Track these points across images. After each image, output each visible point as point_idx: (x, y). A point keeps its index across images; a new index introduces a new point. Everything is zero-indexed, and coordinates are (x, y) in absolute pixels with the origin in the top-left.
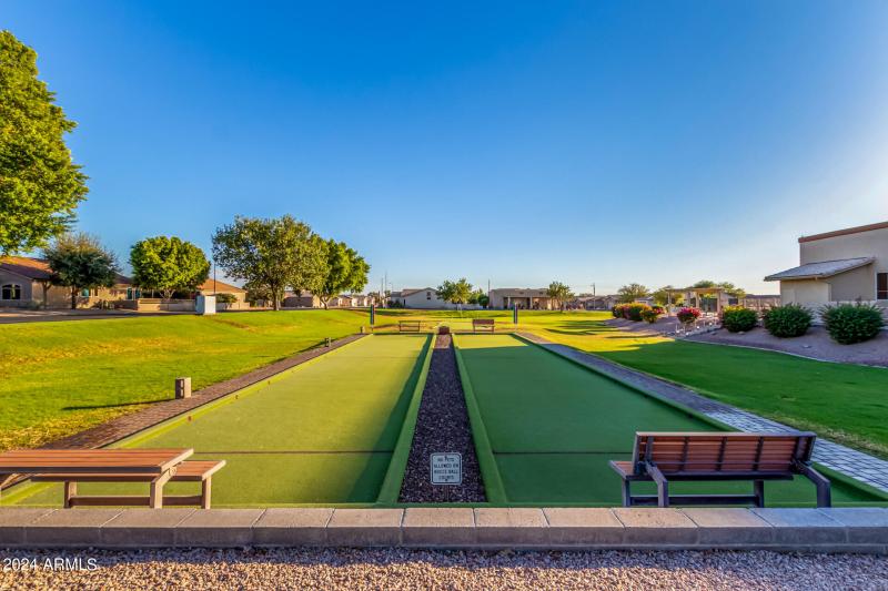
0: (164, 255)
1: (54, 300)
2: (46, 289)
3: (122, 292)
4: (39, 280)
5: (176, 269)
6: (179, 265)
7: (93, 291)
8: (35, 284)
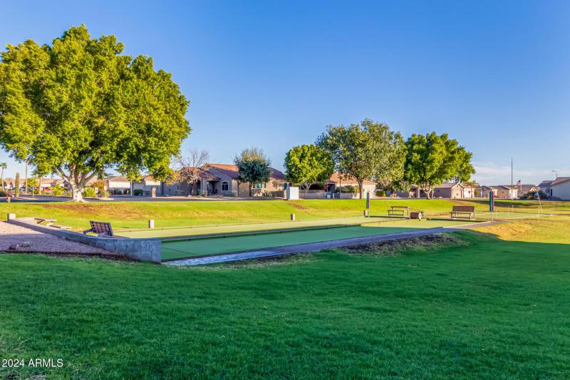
0: (302, 157)
1: (243, 191)
2: (239, 184)
3: (280, 186)
4: (235, 179)
5: (309, 168)
6: (311, 165)
7: (263, 185)
8: (233, 181)
